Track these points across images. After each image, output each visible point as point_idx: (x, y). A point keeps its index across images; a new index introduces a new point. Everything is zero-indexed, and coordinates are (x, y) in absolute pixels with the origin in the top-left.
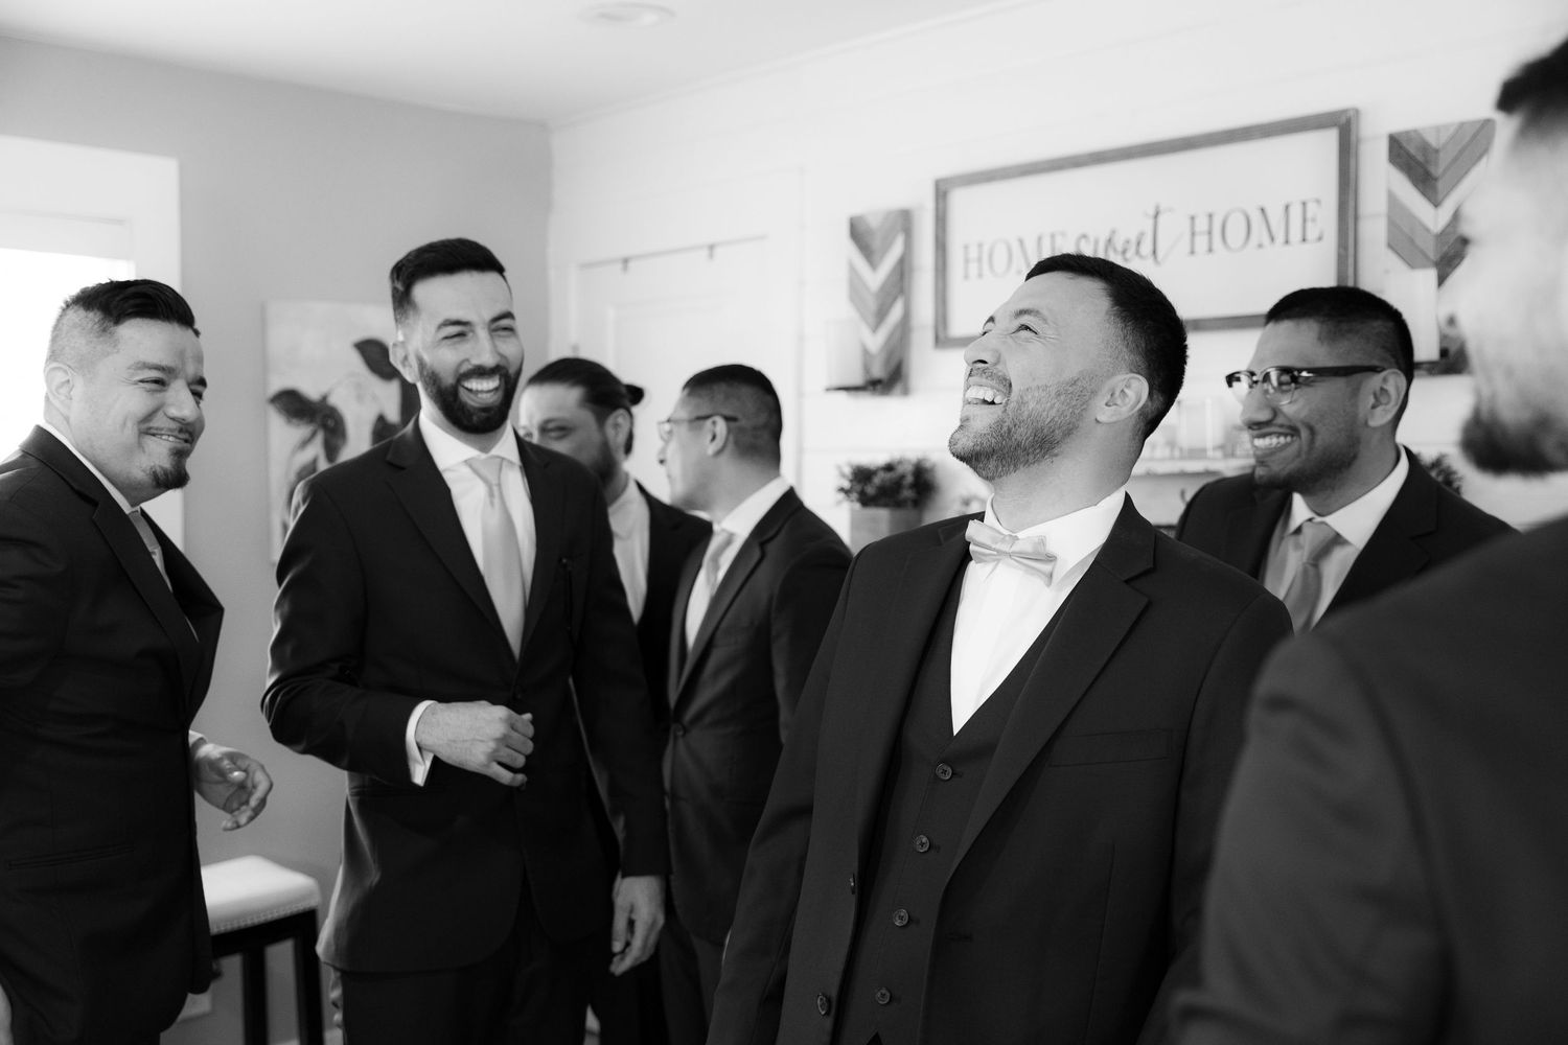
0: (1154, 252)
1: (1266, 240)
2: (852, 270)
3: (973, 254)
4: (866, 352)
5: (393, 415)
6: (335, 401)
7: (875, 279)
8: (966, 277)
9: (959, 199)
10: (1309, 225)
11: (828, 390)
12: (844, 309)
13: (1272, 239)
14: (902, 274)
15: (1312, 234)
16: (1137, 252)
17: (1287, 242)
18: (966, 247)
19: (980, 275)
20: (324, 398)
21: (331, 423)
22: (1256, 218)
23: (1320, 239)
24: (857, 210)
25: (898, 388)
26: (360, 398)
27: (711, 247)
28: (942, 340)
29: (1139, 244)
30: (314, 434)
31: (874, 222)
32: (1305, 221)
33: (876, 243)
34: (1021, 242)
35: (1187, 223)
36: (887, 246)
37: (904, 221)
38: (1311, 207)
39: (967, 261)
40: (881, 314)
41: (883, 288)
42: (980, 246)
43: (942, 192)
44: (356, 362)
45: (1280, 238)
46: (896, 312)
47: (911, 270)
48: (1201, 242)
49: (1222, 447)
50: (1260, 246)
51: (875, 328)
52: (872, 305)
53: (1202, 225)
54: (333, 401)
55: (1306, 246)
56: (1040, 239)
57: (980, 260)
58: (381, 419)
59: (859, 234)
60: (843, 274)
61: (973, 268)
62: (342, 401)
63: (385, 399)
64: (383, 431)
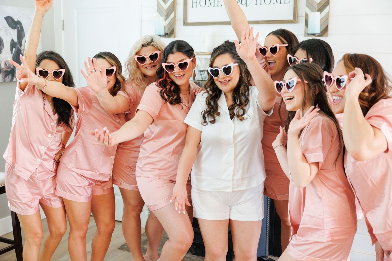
0: (246, 3)
1: (275, 2)
3: (195, 1)
5: (16, 40)
7: (166, 6)
8: (193, 7)
13: (277, 3)
14: (174, 5)
15: (287, 1)
16: (241, 3)
17: (281, 3)
19: (197, 7)
23: (289, 3)
25: (173, 36)
26: (7, 34)
28: (185, 23)
29: (242, 1)
39: (193, 3)
40: (167, 16)
41: (168, 9)
44: (5, 23)
45: (279, 2)
46: (172, 15)
47: (176, 4)
48: (259, 2)
50: (274, 4)
51: (166, 20)
52: (165, 13)
55: (285, 4)
57: (197, 3)
58: (12, 40)
60: (156, 4)
61: (195, 5)
63: (13, 34)
64: (13, 44)
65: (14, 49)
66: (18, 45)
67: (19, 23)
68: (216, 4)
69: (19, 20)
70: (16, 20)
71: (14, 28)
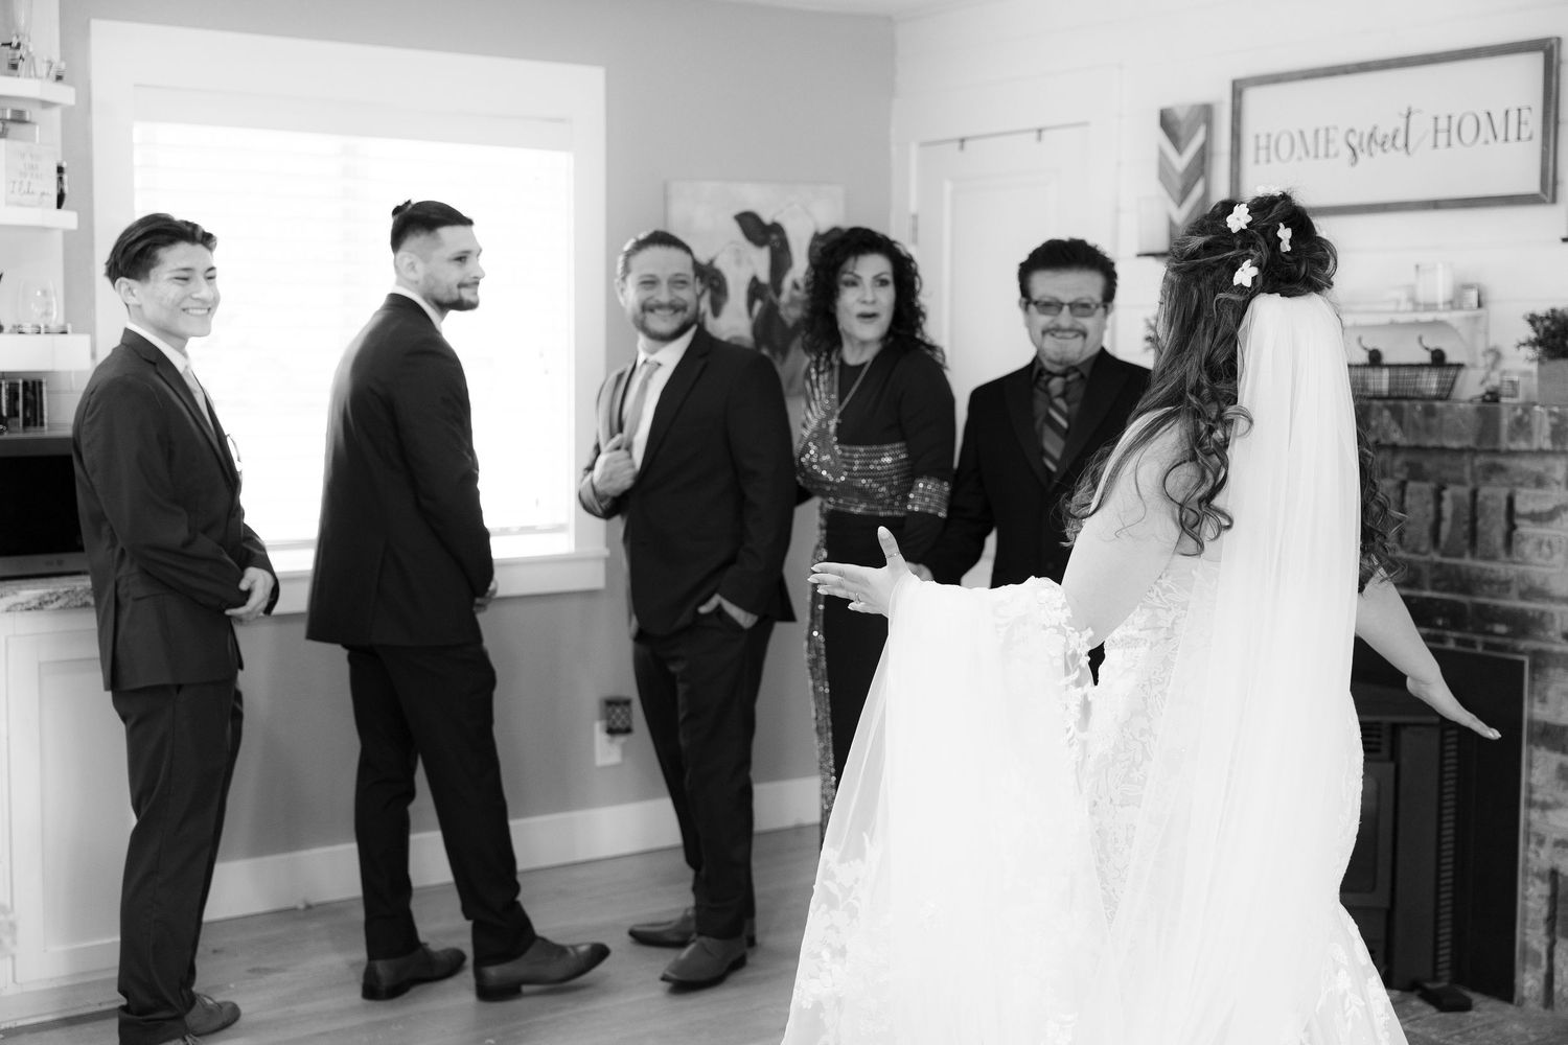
0: (1406, 145)
1: (1490, 137)
2: (1162, 153)
3: (1263, 142)
4: (1172, 224)
5: (764, 277)
6: (719, 264)
7: (1181, 162)
8: (1257, 161)
9: (1253, 97)
10: (1523, 127)
11: (1139, 255)
12: (1154, 188)
13: (1495, 136)
14: (1203, 158)
15: (1524, 135)
16: (1393, 145)
17: (1506, 139)
18: (1257, 137)
19: (1268, 161)
20: (711, 262)
21: (716, 283)
22: (1484, 119)
23: (1530, 138)
24: (1166, 103)
26: (738, 262)
27: (1040, 131)
29: (1394, 138)
30: (703, 292)
31: (1181, 114)
32: (1519, 123)
33: (1182, 132)
34: (1302, 133)
35: (1432, 121)
36: (1191, 136)
37: (1206, 113)
38: (1525, 113)
39: (1258, 148)
40: (1185, 192)
41: (1187, 170)
42: (1269, 136)
43: (1238, 89)
44: (736, 231)
45: (1501, 136)
46: (1198, 190)
47: (1211, 155)
48: (1442, 138)
49: (1451, 302)
50: (1487, 142)
51: (1180, 204)
52: (1178, 184)
53: (1443, 124)
54: (718, 264)
55: (1520, 144)
56: (1317, 132)
57: (1268, 148)
58: (755, 280)
59: (1167, 123)
60: (1155, 155)
61: (1263, 153)
62: (724, 264)
63: (758, 262)
64: (756, 290)
65: (758, 305)
66: (771, 294)
67: (776, 228)
68: (1322, 152)
69: (779, 219)
70: (767, 219)
71: (759, 243)
